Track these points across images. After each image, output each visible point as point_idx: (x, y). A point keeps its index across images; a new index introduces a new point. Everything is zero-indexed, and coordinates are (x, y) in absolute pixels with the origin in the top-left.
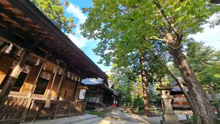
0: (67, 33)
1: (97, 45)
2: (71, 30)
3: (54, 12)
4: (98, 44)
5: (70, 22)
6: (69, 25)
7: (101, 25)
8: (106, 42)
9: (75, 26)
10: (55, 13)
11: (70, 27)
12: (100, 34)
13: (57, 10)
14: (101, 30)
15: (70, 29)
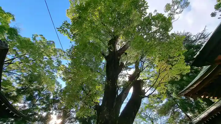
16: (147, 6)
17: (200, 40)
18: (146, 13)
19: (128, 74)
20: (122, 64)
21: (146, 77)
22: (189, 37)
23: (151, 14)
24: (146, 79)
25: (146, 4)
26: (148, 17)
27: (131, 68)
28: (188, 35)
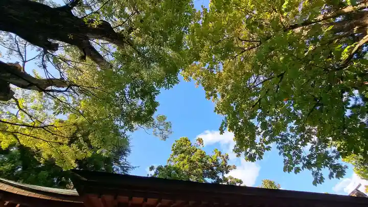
0: (227, 173)
1: (280, 153)
2: (227, 166)
3: (197, 162)
4: (279, 151)
5: (219, 157)
6: (221, 161)
7: (253, 125)
8: (285, 136)
9: (227, 157)
10: (199, 164)
11: (224, 163)
12: (264, 135)
13: (197, 157)
14: (260, 129)
15: (225, 165)
16: (168, 88)
17: (119, 168)
18: (159, 88)
19: (25, 62)
20: (55, 47)
21: (24, 105)
22: (125, 154)
23: (158, 93)
24: (17, 104)
25: (171, 86)
26: (154, 90)
27: (45, 67)
28: (127, 152)
